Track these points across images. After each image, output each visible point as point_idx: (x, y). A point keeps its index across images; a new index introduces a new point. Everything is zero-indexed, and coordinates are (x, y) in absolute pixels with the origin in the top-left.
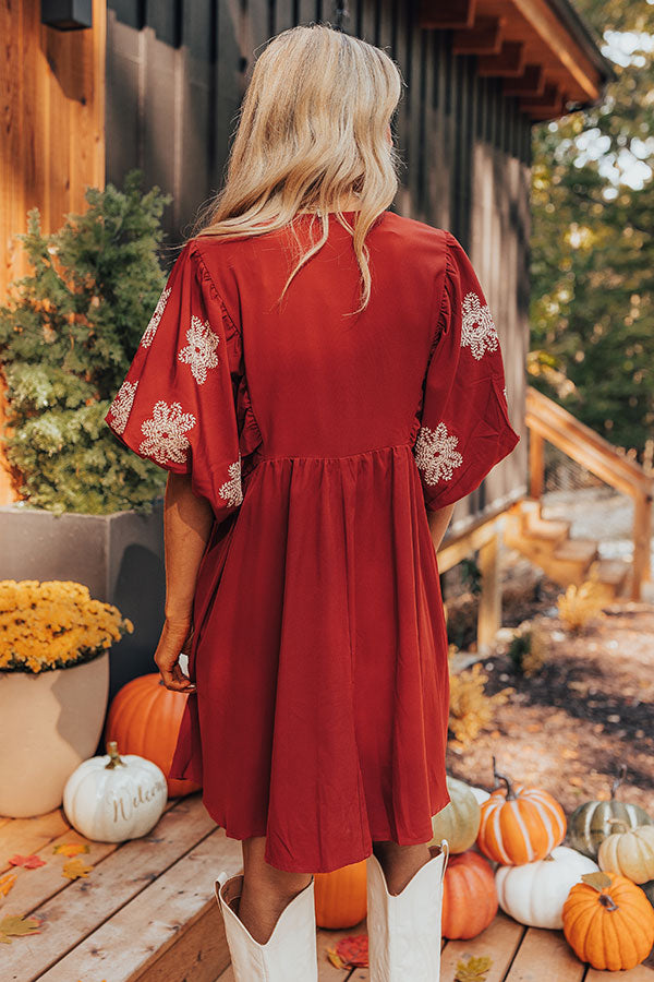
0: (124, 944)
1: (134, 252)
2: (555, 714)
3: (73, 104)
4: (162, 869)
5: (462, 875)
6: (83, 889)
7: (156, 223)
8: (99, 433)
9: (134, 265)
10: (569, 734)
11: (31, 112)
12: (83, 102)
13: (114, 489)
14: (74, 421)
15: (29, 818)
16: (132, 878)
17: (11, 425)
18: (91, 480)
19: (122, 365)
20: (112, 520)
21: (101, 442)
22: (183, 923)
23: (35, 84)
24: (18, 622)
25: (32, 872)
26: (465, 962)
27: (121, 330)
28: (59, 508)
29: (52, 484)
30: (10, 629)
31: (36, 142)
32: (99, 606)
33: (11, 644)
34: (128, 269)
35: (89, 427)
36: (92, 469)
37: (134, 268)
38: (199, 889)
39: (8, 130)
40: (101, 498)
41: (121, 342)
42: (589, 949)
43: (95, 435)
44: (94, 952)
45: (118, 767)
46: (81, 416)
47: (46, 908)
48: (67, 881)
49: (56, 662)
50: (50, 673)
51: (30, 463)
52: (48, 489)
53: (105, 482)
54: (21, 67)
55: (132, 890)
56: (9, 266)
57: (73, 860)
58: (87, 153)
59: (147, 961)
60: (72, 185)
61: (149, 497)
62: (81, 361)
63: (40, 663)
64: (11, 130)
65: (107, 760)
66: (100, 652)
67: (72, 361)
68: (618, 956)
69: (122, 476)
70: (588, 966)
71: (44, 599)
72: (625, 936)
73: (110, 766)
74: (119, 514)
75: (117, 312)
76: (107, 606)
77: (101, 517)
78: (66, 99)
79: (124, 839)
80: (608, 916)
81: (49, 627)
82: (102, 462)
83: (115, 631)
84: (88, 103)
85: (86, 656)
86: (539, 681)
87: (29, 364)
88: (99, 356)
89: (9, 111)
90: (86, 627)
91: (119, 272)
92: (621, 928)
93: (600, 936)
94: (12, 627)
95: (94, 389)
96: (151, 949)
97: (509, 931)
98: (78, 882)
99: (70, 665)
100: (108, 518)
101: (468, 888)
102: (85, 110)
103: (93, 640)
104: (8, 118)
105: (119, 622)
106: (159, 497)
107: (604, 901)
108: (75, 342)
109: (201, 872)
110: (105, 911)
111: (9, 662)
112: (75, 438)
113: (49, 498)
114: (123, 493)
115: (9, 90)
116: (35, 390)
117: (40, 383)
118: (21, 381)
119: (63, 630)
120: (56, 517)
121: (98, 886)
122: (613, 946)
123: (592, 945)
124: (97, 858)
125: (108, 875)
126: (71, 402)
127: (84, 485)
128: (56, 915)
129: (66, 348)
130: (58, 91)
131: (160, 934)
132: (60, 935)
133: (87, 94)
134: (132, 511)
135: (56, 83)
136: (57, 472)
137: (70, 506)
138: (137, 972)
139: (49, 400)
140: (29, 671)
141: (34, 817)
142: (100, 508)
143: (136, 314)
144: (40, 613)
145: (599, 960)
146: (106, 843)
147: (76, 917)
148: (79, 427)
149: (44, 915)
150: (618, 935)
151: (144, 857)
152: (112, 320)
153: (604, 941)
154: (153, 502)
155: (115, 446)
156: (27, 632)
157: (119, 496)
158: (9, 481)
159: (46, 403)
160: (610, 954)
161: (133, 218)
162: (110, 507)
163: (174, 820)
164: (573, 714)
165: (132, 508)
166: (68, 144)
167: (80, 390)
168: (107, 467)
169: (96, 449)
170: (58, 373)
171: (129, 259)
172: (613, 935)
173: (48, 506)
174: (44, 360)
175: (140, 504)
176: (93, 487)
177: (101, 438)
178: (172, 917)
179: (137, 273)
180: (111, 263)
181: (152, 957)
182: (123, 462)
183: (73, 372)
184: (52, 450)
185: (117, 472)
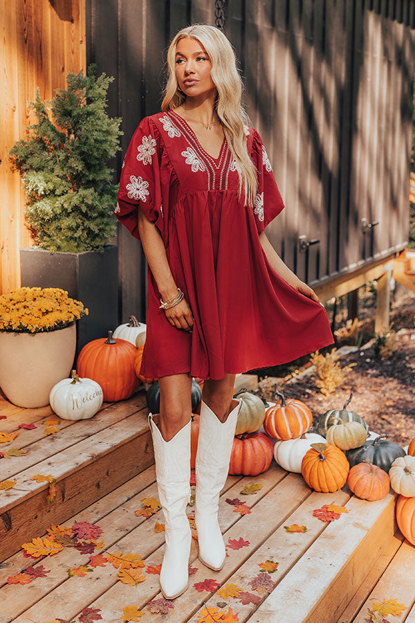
0: (65, 461)
1: (91, 110)
2: (392, 381)
3: (66, 23)
4: (94, 432)
5: (252, 443)
6: (52, 439)
7: (104, 93)
8: (72, 209)
9: (91, 117)
10: (395, 392)
11: (39, 31)
12: (72, 21)
13: (82, 239)
14: (57, 202)
15: (34, 408)
16: (77, 435)
17: (28, 204)
18: (70, 234)
19: (84, 172)
20: (80, 256)
21: (73, 213)
22: (97, 454)
23: (42, 15)
24: (25, 307)
25: (29, 431)
26: (249, 486)
27: (82, 153)
28: (52, 249)
29: (49, 236)
30: (20, 311)
31: (43, 48)
32: (71, 301)
33: (20, 318)
34: (88, 119)
35: (66, 206)
36: (70, 229)
37: (91, 118)
38: (109, 442)
39: (26, 42)
40: (76, 244)
41: (82, 160)
42: (311, 480)
43: (70, 210)
44: (50, 464)
45: (77, 383)
46: (61, 200)
47: (32, 446)
48: (45, 435)
49: (44, 328)
50: (40, 334)
51: (38, 225)
52: (48, 239)
53: (76, 235)
54: (33, 6)
55: (76, 441)
56: (27, 117)
57: (50, 427)
58: (75, 51)
59: (74, 469)
60: (65, 69)
61: (103, 243)
62: (63, 170)
63: (35, 328)
64: (28, 41)
65: (72, 380)
66: (69, 324)
67: (58, 171)
68: (326, 484)
69: (85, 232)
70: (313, 490)
71: (41, 296)
72: (329, 473)
73: (74, 382)
74: (85, 252)
75: (80, 143)
76: (75, 301)
77: (75, 254)
78: (61, 21)
79: (79, 419)
80: (321, 463)
81: (40, 310)
82: (74, 224)
83: (78, 314)
84: (75, 22)
85: (60, 326)
86: (389, 363)
87: (37, 172)
88: (71, 168)
89: (26, 31)
90: (61, 311)
91: (83, 121)
92: (327, 470)
93: (316, 473)
94: (23, 309)
95: (70, 185)
96: (77, 464)
97: (279, 474)
98: (51, 436)
99: (51, 330)
100: (78, 255)
101: (254, 449)
102: (74, 25)
103: (64, 317)
104: (26, 35)
105: (82, 309)
106: (108, 244)
107: (320, 457)
108: (60, 160)
109: (114, 434)
110: (59, 448)
111: (18, 327)
112: (59, 211)
113: (48, 244)
114: (87, 241)
115: (25, 20)
116: (36, 186)
117: (40, 182)
118: (29, 181)
119: (47, 312)
120: (51, 254)
121: (60, 438)
122: (323, 478)
123: (312, 478)
124: (64, 427)
125: (67, 433)
126: (58, 192)
127: (67, 237)
128: (35, 449)
129: (55, 163)
130: (56, 17)
131: (84, 458)
132: (35, 456)
133: (74, 16)
134: (93, 251)
135: (55, 13)
136: (51, 230)
137: (59, 248)
138: (67, 473)
139: (45, 192)
140: (29, 332)
141: (37, 408)
142: (75, 249)
143: (90, 145)
144: (37, 303)
145: (316, 486)
146: (70, 420)
147: (46, 450)
148: (60, 205)
149: (30, 449)
150: (325, 473)
151: (87, 427)
152: (78, 148)
153: (318, 476)
154: (104, 247)
155: (81, 216)
156: (28, 312)
157: (85, 243)
158: (30, 235)
159: (43, 193)
160: (321, 483)
161: (91, 91)
162: (81, 249)
163: (107, 412)
164: (403, 382)
165: (92, 249)
166: (63, 46)
167: (63, 186)
168: (78, 227)
169: (71, 217)
170: (50, 176)
171: (89, 114)
172: (323, 473)
173: (48, 248)
174: (45, 169)
175: (97, 247)
176: (71, 238)
177: (73, 211)
178: (92, 452)
179: (93, 122)
180: (79, 116)
181: (77, 468)
182: (85, 225)
183: (58, 176)
184: (47, 218)
185: (82, 230)
